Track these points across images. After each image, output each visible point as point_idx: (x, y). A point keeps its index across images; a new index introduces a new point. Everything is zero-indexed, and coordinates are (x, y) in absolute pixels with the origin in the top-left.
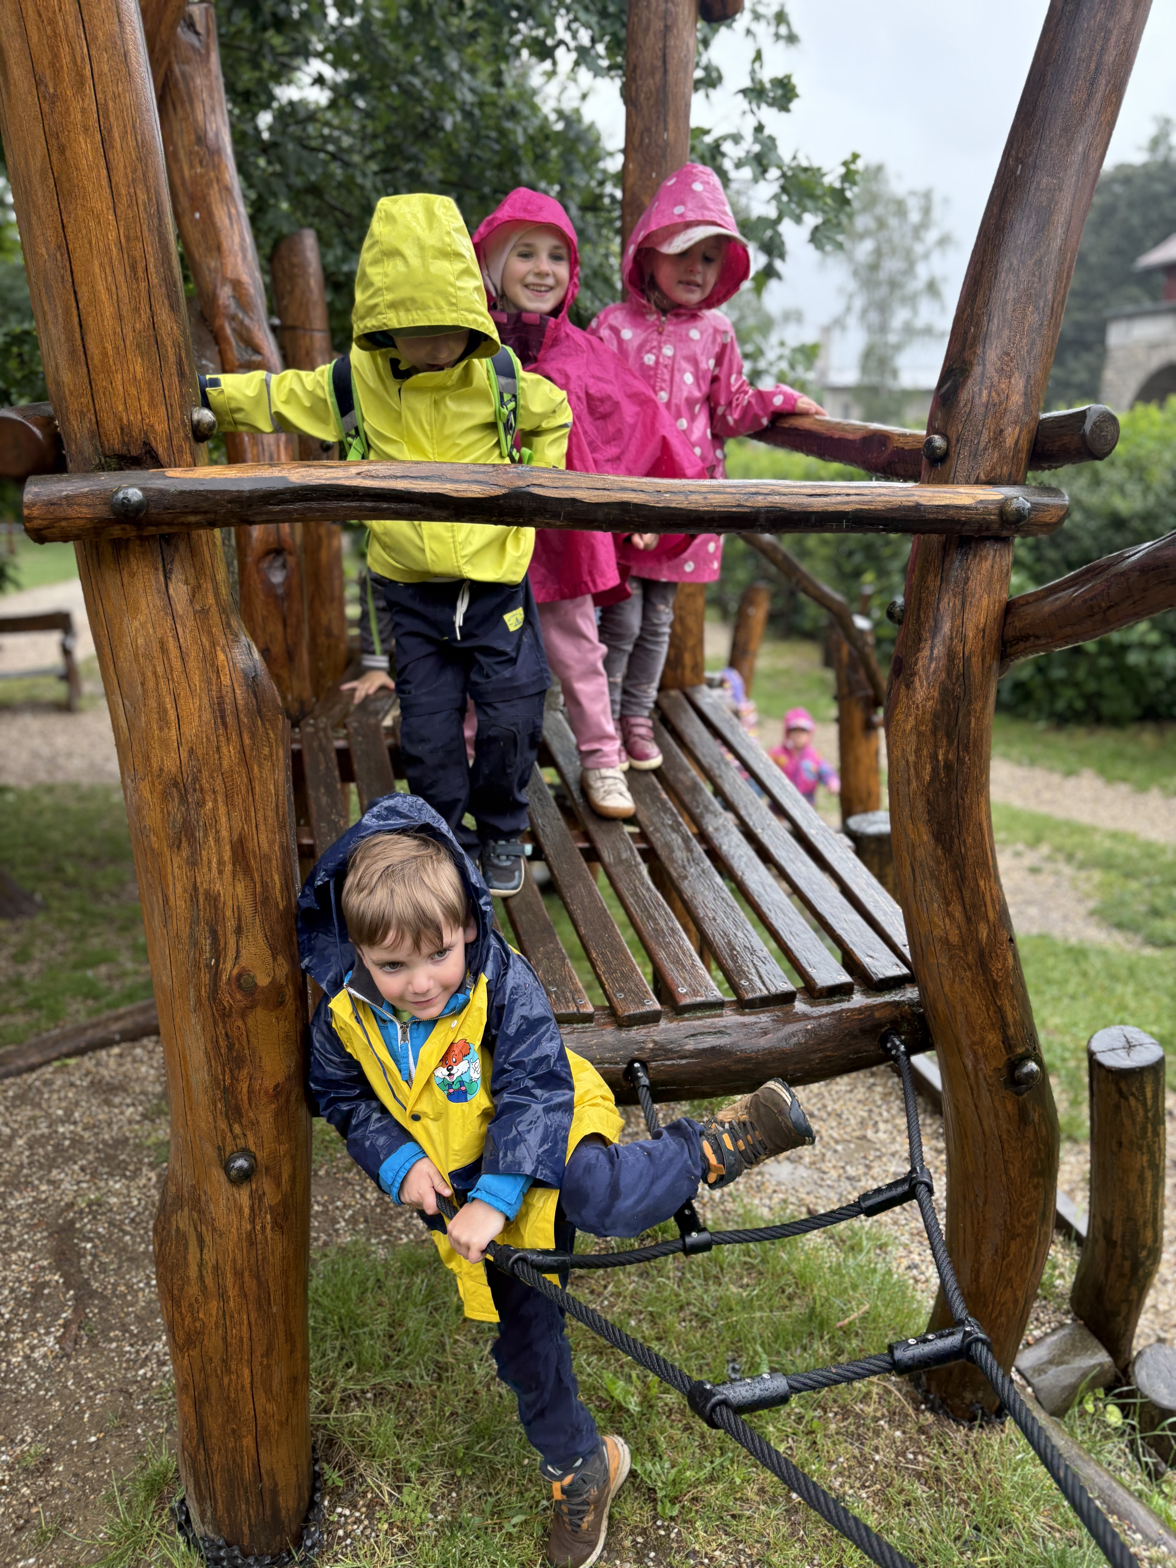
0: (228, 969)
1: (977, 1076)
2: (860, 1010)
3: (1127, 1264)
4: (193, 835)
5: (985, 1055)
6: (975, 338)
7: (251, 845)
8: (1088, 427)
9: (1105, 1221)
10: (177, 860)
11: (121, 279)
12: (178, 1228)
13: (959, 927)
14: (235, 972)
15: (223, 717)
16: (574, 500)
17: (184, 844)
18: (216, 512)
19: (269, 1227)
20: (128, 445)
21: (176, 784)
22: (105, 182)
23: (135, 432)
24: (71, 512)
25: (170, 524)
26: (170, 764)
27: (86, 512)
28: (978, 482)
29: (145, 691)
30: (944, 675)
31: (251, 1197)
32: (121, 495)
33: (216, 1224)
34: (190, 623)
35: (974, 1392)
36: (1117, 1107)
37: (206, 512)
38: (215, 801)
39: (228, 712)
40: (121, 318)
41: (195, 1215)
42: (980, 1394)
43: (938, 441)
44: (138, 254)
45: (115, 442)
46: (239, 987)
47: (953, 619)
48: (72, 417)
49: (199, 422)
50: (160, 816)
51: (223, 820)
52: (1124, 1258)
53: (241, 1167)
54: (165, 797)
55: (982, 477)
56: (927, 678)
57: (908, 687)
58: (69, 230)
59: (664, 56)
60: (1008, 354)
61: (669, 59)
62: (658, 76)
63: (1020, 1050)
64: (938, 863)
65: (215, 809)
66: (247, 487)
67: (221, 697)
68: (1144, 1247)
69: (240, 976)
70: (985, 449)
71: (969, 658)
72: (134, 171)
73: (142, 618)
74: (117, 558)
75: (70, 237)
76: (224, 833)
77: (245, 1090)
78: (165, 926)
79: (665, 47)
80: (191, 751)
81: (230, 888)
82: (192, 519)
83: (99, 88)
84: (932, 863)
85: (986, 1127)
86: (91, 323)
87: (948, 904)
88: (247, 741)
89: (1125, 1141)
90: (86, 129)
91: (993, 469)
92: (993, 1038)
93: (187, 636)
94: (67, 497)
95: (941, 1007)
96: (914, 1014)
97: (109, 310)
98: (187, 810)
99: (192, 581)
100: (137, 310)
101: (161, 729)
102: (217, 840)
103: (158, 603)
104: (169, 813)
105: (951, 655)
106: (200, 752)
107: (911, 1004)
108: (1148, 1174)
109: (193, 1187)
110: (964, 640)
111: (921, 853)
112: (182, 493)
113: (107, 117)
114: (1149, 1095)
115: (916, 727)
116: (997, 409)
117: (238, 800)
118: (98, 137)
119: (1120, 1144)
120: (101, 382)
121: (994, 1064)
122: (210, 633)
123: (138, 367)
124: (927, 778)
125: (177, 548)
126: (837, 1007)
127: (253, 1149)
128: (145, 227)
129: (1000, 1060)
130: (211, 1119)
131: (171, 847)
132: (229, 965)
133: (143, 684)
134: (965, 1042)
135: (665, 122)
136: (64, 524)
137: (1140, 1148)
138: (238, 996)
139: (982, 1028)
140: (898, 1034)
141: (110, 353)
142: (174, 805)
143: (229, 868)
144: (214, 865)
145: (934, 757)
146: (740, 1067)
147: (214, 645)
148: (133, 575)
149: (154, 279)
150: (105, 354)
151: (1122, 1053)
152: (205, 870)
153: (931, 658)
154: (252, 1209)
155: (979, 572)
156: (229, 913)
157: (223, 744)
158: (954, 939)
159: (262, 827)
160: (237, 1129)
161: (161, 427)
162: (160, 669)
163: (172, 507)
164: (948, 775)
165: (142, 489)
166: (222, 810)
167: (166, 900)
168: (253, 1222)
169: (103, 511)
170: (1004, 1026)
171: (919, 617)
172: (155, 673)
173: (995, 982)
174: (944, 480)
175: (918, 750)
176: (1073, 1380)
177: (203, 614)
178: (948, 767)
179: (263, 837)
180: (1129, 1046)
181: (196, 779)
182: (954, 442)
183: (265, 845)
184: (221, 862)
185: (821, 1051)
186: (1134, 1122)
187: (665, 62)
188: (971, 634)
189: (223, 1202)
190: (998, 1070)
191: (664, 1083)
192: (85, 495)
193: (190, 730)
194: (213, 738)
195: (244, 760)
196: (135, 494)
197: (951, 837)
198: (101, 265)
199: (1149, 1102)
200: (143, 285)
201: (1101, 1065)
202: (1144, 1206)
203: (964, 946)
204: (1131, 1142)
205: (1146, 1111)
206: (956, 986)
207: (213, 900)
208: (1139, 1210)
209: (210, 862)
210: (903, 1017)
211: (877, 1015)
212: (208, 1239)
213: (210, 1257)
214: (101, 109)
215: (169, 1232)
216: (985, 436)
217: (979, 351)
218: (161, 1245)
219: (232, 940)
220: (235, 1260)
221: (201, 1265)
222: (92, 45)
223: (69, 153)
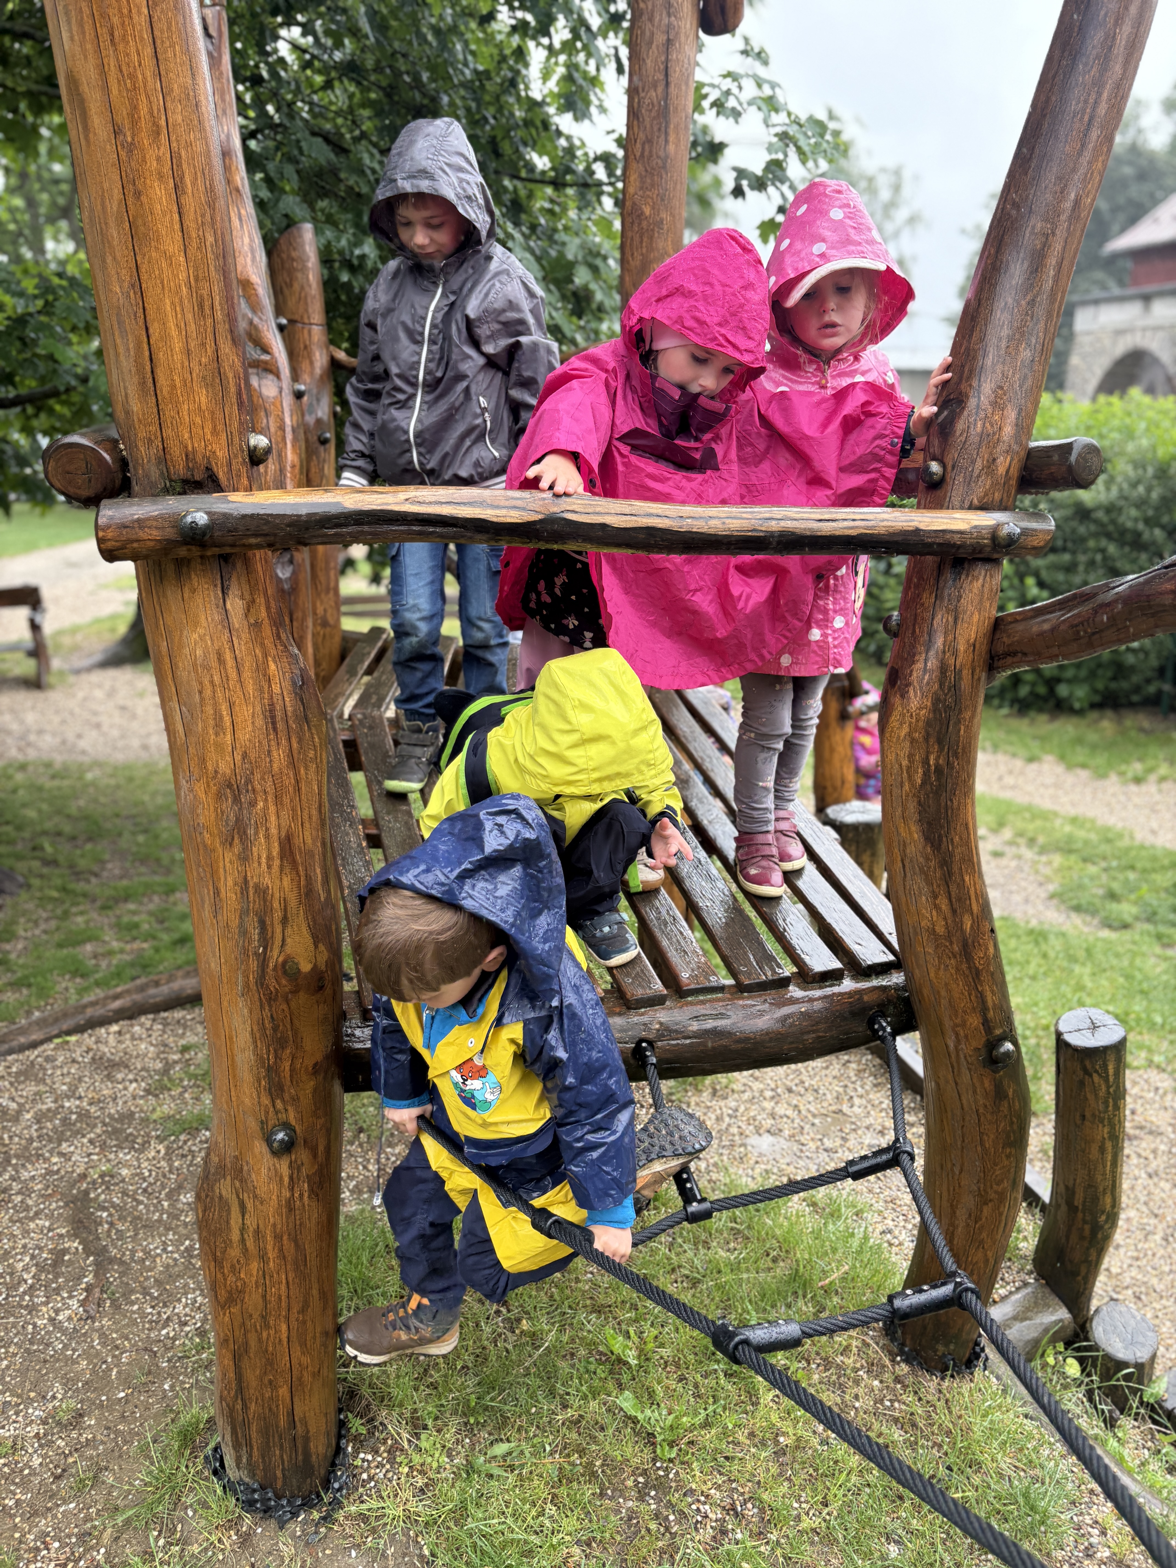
0: (275, 956)
1: (958, 1055)
2: (850, 994)
3: (1087, 1227)
4: (245, 832)
5: (966, 1036)
6: (971, 371)
7: (297, 842)
8: (1073, 458)
9: (1067, 1188)
10: (228, 856)
11: (189, 316)
12: (221, 1197)
13: (945, 919)
14: (281, 959)
15: (274, 723)
16: (604, 526)
17: (237, 841)
18: (275, 535)
19: (306, 1195)
20: (192, 470)
21: (230, 786)
22: (177, 227)
23: (199, 458)
24: (142, 535)
25: (233, 545)
26: (225, 768)
27: (156, 534)
28: (971, 508)
29: (202, 699)
30: (936, 686)
31: (290, 1166)
32: (189, 519)
33: (258, 1192)
34: (245, 636)
35: (946, 1345)
36: (1082, 1083)
37: (266, 535)
38: (266, 800)
39: (278, 718)
40: (188, 352)
41: (237, 1184)
42: (952, 1347)
43: (935, 467)
44: (205, 293)
45: (180, 468)
46: (285, 972)
47: (946, 634)
48: (140, 444)
49: (255, 447)
50: (213, 815)
51: (273, 818)
52: (1085, 1222)
53: (282, 1141)
54: (219, 796)
55: (976, 501)
56: (921, 688)
57: (902, 697)
58: (143, 269)
59: (667, 68)
60: (1001, 388)
61: (671, 71)
62: (660, 89)
63: (998, 1032)
64: (927, 859)
65: (266, 808)
66: (304, 511)
67: (272, 705)
68: (1103, 1212)
69: (285, 963)
70: (979, 476)
71: (961, 671)
72: (203, 216)
73: (201, 631)
74: (179, 574)
75: (144, 277)
76: (274, 831)
77: (287, 1068)
78: (215, 917)
79: (667, 60)
80: (245, 756)
81: (278, 882)
82: (253, 541)
83: (173, 138)
84: (921, 860)
85: (964, 1102)
86: (161, 356)
87: (935, 897)
88: (295, 745)
89: (1088, 1114)
90: (161, 176)
91: (986, 494)
92: (974, 1021)
93: (241, 648)
94: (138, 520)
95: (926, 992)
96: (899, 998)
97: (178, 346)
98: (240, 809)
99: (247, 596)
100: (203, 344)
101: (217, 734)
102: (267, 837)
103: (217, 617)
104: (222, 812)
105: (943, 669)
106: (253, 755)
107: (897, 988)
108: (1109, 1145)
109: (236, 1157)
110: (955, 653)
111: (911, 850)
112: (244, 517)
113: (180, 165)
114: (1111, 1071)
115: (909, 734)
116: (990, 439)
117: (286, 800)
118: (172, 185)
119: (1083, 1117)
120: (169, 412)
121: (975, 1044)
122: (262, 645)
123: (203, 397)
124: (919, 781)
125: (234, 565)
126: (828, 991)
127: (293, 1123)
128: (212, 268)
129: (979, 1041)
130: (255, 1095)
131: (223, 844)
132: (275, 953)
133: (200, 692)
134: (948, 1024)
135: (667, 134)
136: (135, 545)
137: (1102, 1121)
138: (284, 982)
139: (965, 1012)
140: (884, 1016)
141: (178, 385)
142: (228, 804)
143: (277, 863)
144: (264, 860)
145: (926, 762)
146: (740, 1046)
147: (265, 656)
148: (193, 591)
149: (219, 315)
150: (173, 387)
151: (1088, 1033)
152: (256, 865)
153: (925, 670)
154: (291, 1178)
155: (971, 591)
156: (276, 905)
157: (273, 748)
158: (940, 930)
159: (307, 825)
160: (279, 1104)
161: (221, 454)
162: (216, 679)
163: (236, 530)
164: (938, 779)
165: (207, 513)
166: (272, 809)
167: (217, 892)
168: (292, 1190)
169: (170, 533)
170: (984, 1009)
171: (914, 631)
172: (212, 682)
173: (977, 969)
174: (939, 505)
175: (911, 756)
176: (1036, 1335)
177: (257, 626)
178: (938, 770)
179: (307, 833)
180: (1094, 1027)
181: (249, 781)
182: (949, 468)
183: (309, 841)
184: (269, 858)
185: (814, 1032)
186: (1096, 1095)
187: (667, 75)
188: (962, 648)
189: (264, 1171)
190: (977, 1049)
191: (668, 1061)
192: (155, 518)
193: (245, 735)
194: (265, 742)
195: (292, 762)
196: (201, 518)
197: (940, 836)
198: (172, 303)
199: (1111, 1079)
200: (209, 321)
201: (1067, 1045)
202: (1104, 1174)
203: (949, 936)
204: (1094, 1115)
205: (1108, 1087)
206: (941, 973)
207: (262, 892)
208: (1099, 1178)
209: (259, 857)
210: (889, 1001)
211: (866, 998)
212: (249, 1205)
213: (251, 1222)
214: (175, 157)
215: (212, 1199)
216: (979, 464)
217: (975, 383)
218: (204, 1211)
219: (278, 929)
220: (274, 1225)
221: (243, 1229)
222: (168, 98)
223: (143, 198)
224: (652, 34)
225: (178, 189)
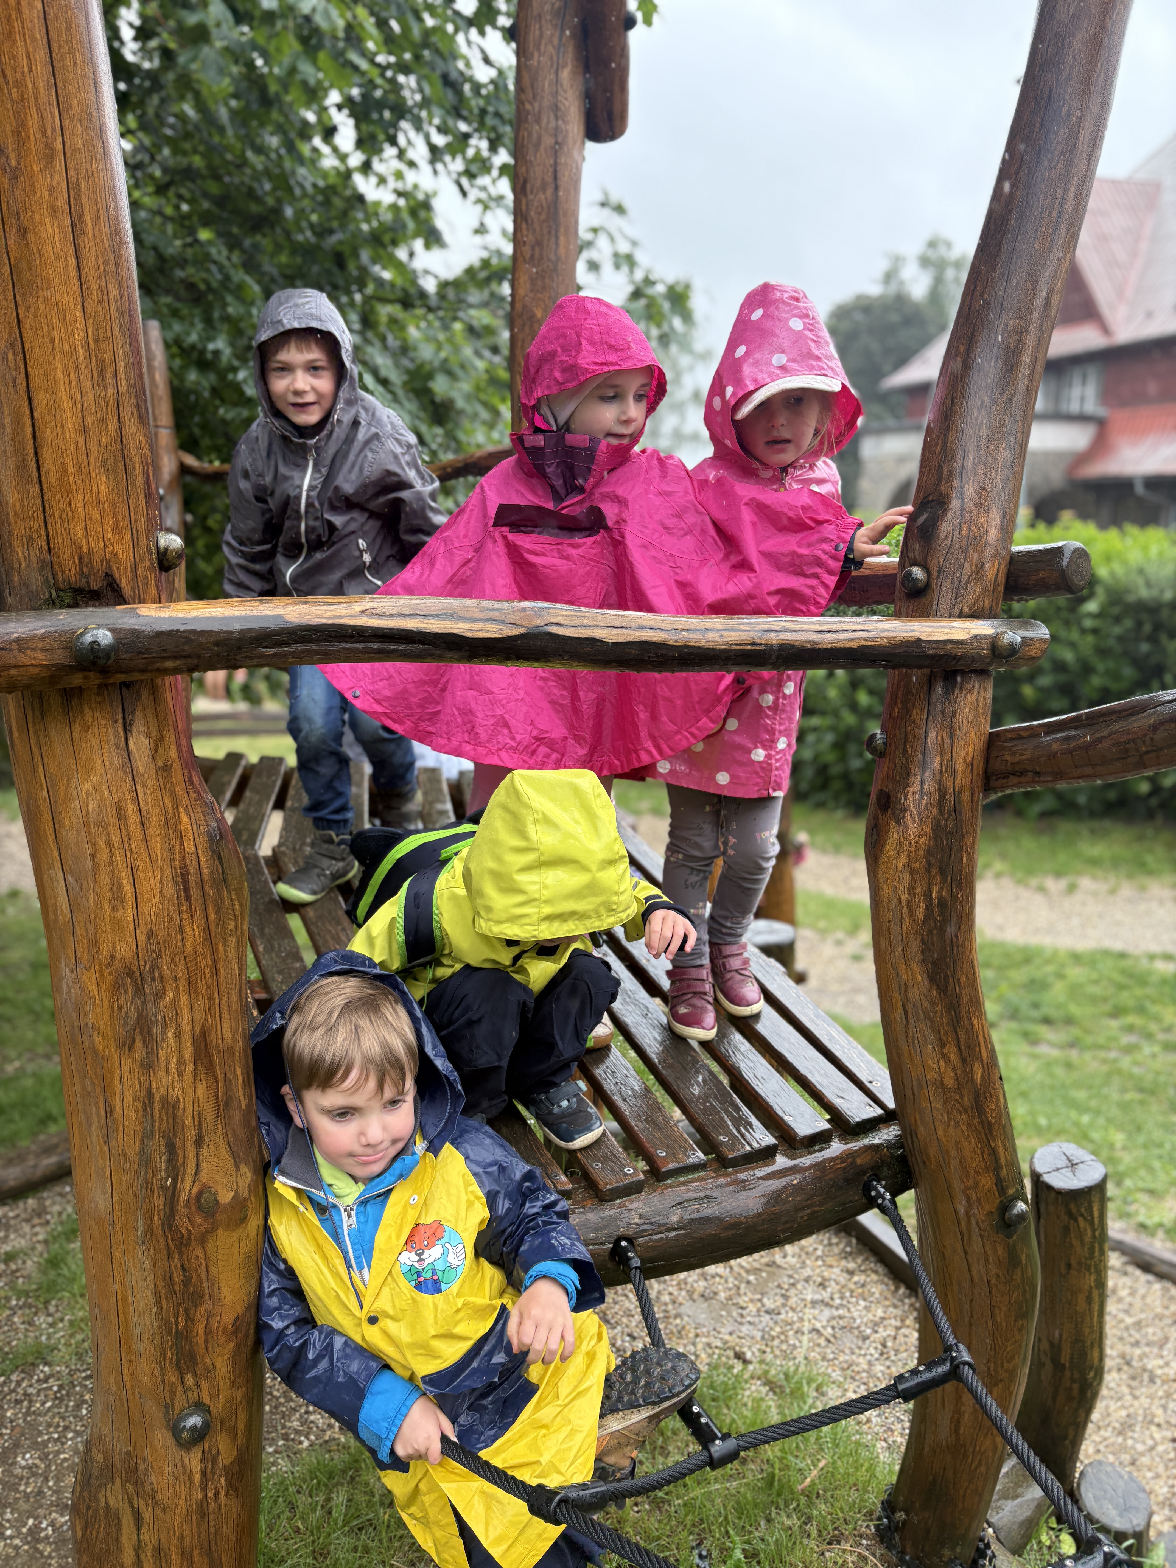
0: (187, 1188)
1: (969, 1222)
2: (842, 1158)
3: (1076, 1386)
4: (149, 1032)
5: (979, 1200)
6: (951, 473)
7: (214, 1038)
8: (1065, 562)
9: (1052, 1344)
10: (127, 1063)
11: (87, 385)
12: (107, 1507)
13: (954, 1069)
14: (194, 1191)
15: (187, 891)
16: (592, 640)
17: (138, 1043)
18: (199, 656)
19: (223, 1492)
20: (87, 577)
21: (130, 974)
22: (73, 274)
23: (96, 562)
24: (23, 659)
25: (143, 671)
26: (124, 950)
27: (42, 658)
28: (961, 616)
29: (95, 866)
30: (935, 811)
31: (203, 1459)
32: (88, 638)
33: (159, 1496)
34: (151, 782)
35: (953, 1549)
36: (1066, 1230)
37: (188, 657)
38: (177, 990)
39: (192, 884)
40: (85, 430)
41: (130, 1487)
42: (958, 1550)
43: (918, 573)
44: (107, 357)
45: (71, 572)
46: (200, 1208)
47: (942, 754)
48: (16, 543)
49: (166, 549)
50: (107, 1013)
51: (185, 1011)
52: (1073, 1380)
53: (194, 1428)
54: (116, 988)
55: (966, 609)
56: (919, 813)
57: (898, 822)
58: (27, 325)
59: (555, 172)
60: (985, 489)
61: (559, 175)
62: (550, 192)
63: (1011, 1192)
64: (933, 1003)
65: (176, 999)
66: (236, 627)
67: (184, 867)
68: (1091, 1368)
69: (200, 1194)
70: (967, 582)
71: (960, 793)
72: (106, 263)
73: (95, 779)
74: (67, 708)
75: (28, 335)
76: (186, 1027)
77: (201, 1331)
78: (107, 1142)
79: (556, 164)
80: (150, 934)
81: (191, 1091)
82: (169, 664)
83: (71, 165)
84: (926, 1004)
85: (974, 1273)
86: (48, 434)
87: (943, 1046)
88: (212, 916)
89: (1073, 1262)
90: (54, 211)
91: (976, 602)
92: (987, 1181)
93: (147, 798)
94: (18, 640)
95: (932, 1152)
96: (892, 1156)
97: (71, 420)
98: (144, 1003)
99: (154, 733)
100: (104, 421)
101: (114, 909)
102: (178, 1036)
103: (117, 761)
104: (120, 1008)
105: (942, 791)
106: (160, 934)
107: (889, 1145)
108: (1095, 1293)
109: (128, 1453)
110: (953, 774)
111: (914, 994)
112: (159, 634)
113: (78, 199)
114: (1096, 1214)
115: (909, 865)
116: (974, 542)
117: (202, 987)
118: (68, 222)
119: (1069, 1266)
120: (57, 504)
121: (987, 1208)
122: (173, 793)
123: (103, 486)
124: (921, 916)
125: (139, 694)
126: (818, 1157)
127: (207, 1400)
128: (116, 328)
129: (992, 1204)
130: (157, 1372)
131: (120, 1048)
132: (188, 1184)
133: (93, 857)
134: (957, 1186)
136: (13, 672)
137: (1088, 1269)
138: (198, 1220)
139: (976, 1172)
140: (879, 1180)
141: (71, 469)
142: (127, 999)
143: (190, 1067)
144: (173, 1066)
145: (928, 895)
146: (730, 1233)
147: (176, 806)
148: (87, 728)
149: (124, 386)
150: (64, 472)
151: (1067, 1172)
152: (163, 1072)
153: (922, 794)
154: (204, 1474)
155: (966, 706)
156: (188, 1121)
157: (186, 922)
158: (949, 1082)
159: (226, 1015)
160: (190, 1380)
161: (125, 556)
162: (115, 839)
163: (148, 651)
164: (942, 914)
165: (112, 630)
166: (184, 1000)
167: (110, 1111)
168: (204, 1488)
169: (61, 657)
170: (997, 1167)
171: (905, 750)
172: (109, 844)
173: (989, 1123)
174: (924, 613)
175: (911, 888)
176: (1029, 1513)
177: (166, 768)
178: (942, 904)
179: (226, 1026)
180: (1072, 1165)
181: (155, 966)
182: (935, 573)
183: (228, 1035)
184: (180, 1062)
185: (808, 1207)
186: (1082, 1242)
187: (555, 178)
188: (960, 768)
189: (168, 1470)
190: (990, 1213)
191: (652, 1260)
192: (41, 638)
193: (151, 908)
194: (176, 916)
195: (209, 939)
196: (105, 637)
197: (946, 976)
198: (64, 367)
199: (1096, 1221)
200: (111, 392)
201: (1049, 1187)
202: (1092, 1327)
203: (959, 1089)
204: (1080, 1263)
205: (1094, 1231)
206: (951, 1131)
207: (171, 1107)
208: (1087, 1331)
209: (168, 1063)
210: (883, 1161)
211: (859, 1161)
212: (147, 1515)
213: (149, 1537)
214: (72, 188)
215: (96, 1511)
216: (967, 570)
217: (956, 483)
218: (85, 1529)
219: (191, 1152)
220: (182, 1538)
221: (138, 1548)
222: (65, 116)
223: (30, 237)
224: (540, 137)
225: (76, 228)
